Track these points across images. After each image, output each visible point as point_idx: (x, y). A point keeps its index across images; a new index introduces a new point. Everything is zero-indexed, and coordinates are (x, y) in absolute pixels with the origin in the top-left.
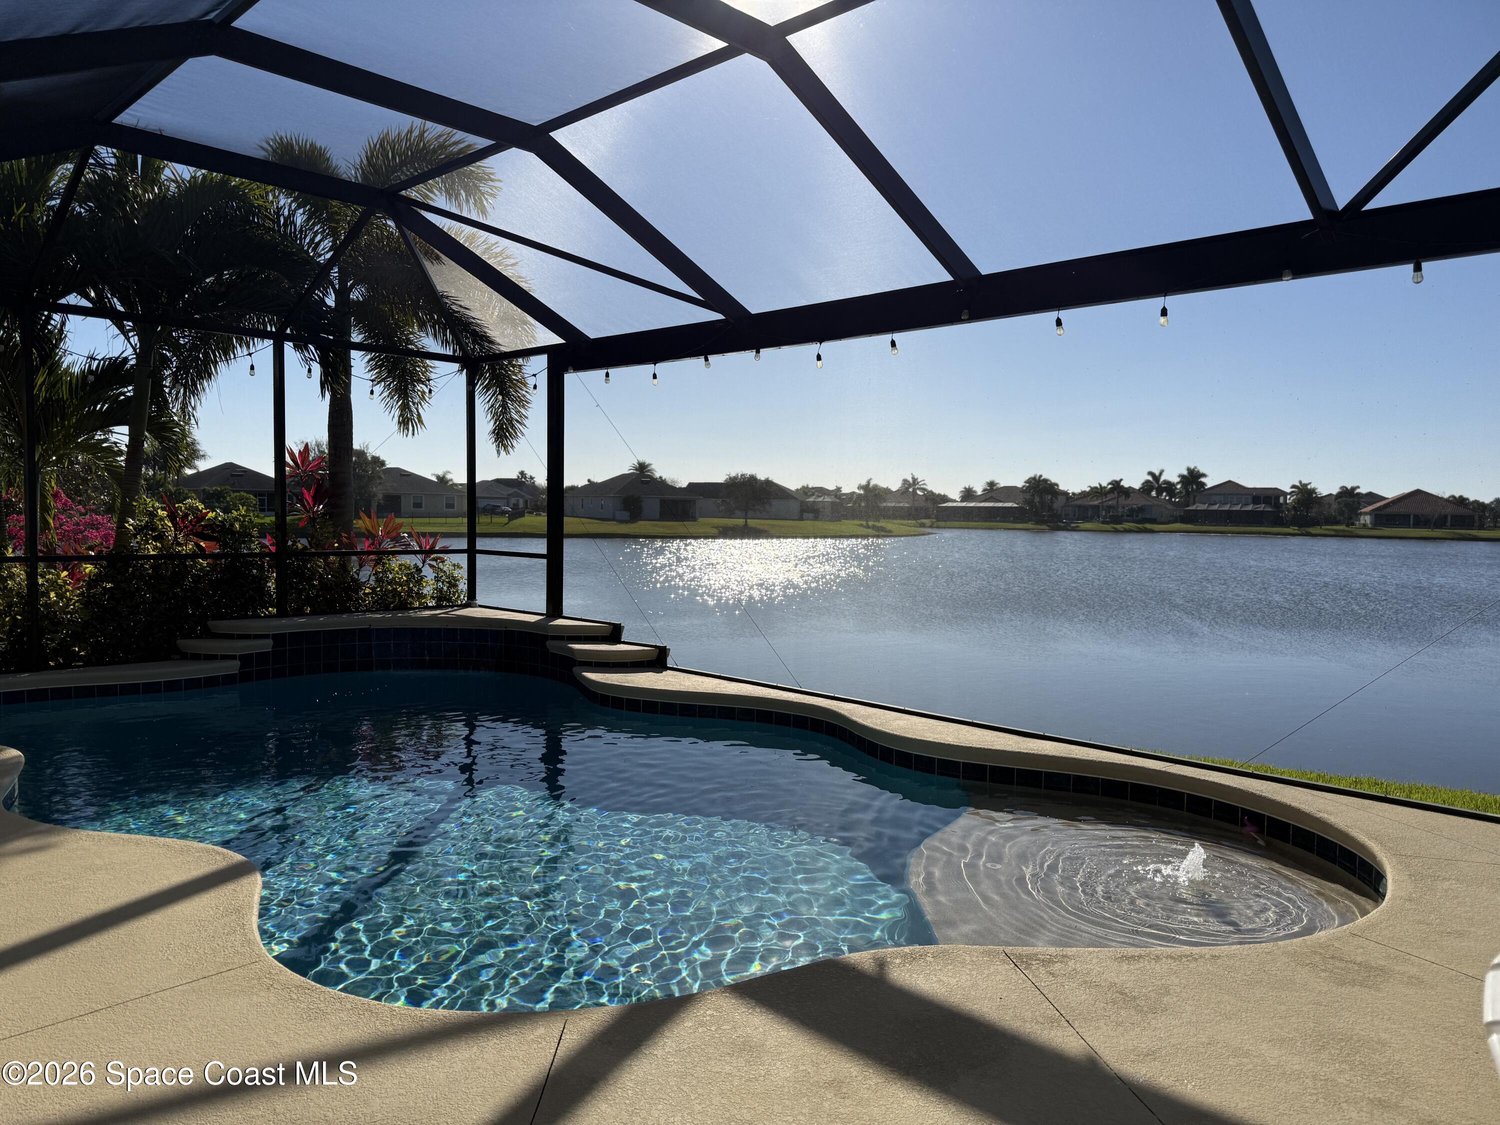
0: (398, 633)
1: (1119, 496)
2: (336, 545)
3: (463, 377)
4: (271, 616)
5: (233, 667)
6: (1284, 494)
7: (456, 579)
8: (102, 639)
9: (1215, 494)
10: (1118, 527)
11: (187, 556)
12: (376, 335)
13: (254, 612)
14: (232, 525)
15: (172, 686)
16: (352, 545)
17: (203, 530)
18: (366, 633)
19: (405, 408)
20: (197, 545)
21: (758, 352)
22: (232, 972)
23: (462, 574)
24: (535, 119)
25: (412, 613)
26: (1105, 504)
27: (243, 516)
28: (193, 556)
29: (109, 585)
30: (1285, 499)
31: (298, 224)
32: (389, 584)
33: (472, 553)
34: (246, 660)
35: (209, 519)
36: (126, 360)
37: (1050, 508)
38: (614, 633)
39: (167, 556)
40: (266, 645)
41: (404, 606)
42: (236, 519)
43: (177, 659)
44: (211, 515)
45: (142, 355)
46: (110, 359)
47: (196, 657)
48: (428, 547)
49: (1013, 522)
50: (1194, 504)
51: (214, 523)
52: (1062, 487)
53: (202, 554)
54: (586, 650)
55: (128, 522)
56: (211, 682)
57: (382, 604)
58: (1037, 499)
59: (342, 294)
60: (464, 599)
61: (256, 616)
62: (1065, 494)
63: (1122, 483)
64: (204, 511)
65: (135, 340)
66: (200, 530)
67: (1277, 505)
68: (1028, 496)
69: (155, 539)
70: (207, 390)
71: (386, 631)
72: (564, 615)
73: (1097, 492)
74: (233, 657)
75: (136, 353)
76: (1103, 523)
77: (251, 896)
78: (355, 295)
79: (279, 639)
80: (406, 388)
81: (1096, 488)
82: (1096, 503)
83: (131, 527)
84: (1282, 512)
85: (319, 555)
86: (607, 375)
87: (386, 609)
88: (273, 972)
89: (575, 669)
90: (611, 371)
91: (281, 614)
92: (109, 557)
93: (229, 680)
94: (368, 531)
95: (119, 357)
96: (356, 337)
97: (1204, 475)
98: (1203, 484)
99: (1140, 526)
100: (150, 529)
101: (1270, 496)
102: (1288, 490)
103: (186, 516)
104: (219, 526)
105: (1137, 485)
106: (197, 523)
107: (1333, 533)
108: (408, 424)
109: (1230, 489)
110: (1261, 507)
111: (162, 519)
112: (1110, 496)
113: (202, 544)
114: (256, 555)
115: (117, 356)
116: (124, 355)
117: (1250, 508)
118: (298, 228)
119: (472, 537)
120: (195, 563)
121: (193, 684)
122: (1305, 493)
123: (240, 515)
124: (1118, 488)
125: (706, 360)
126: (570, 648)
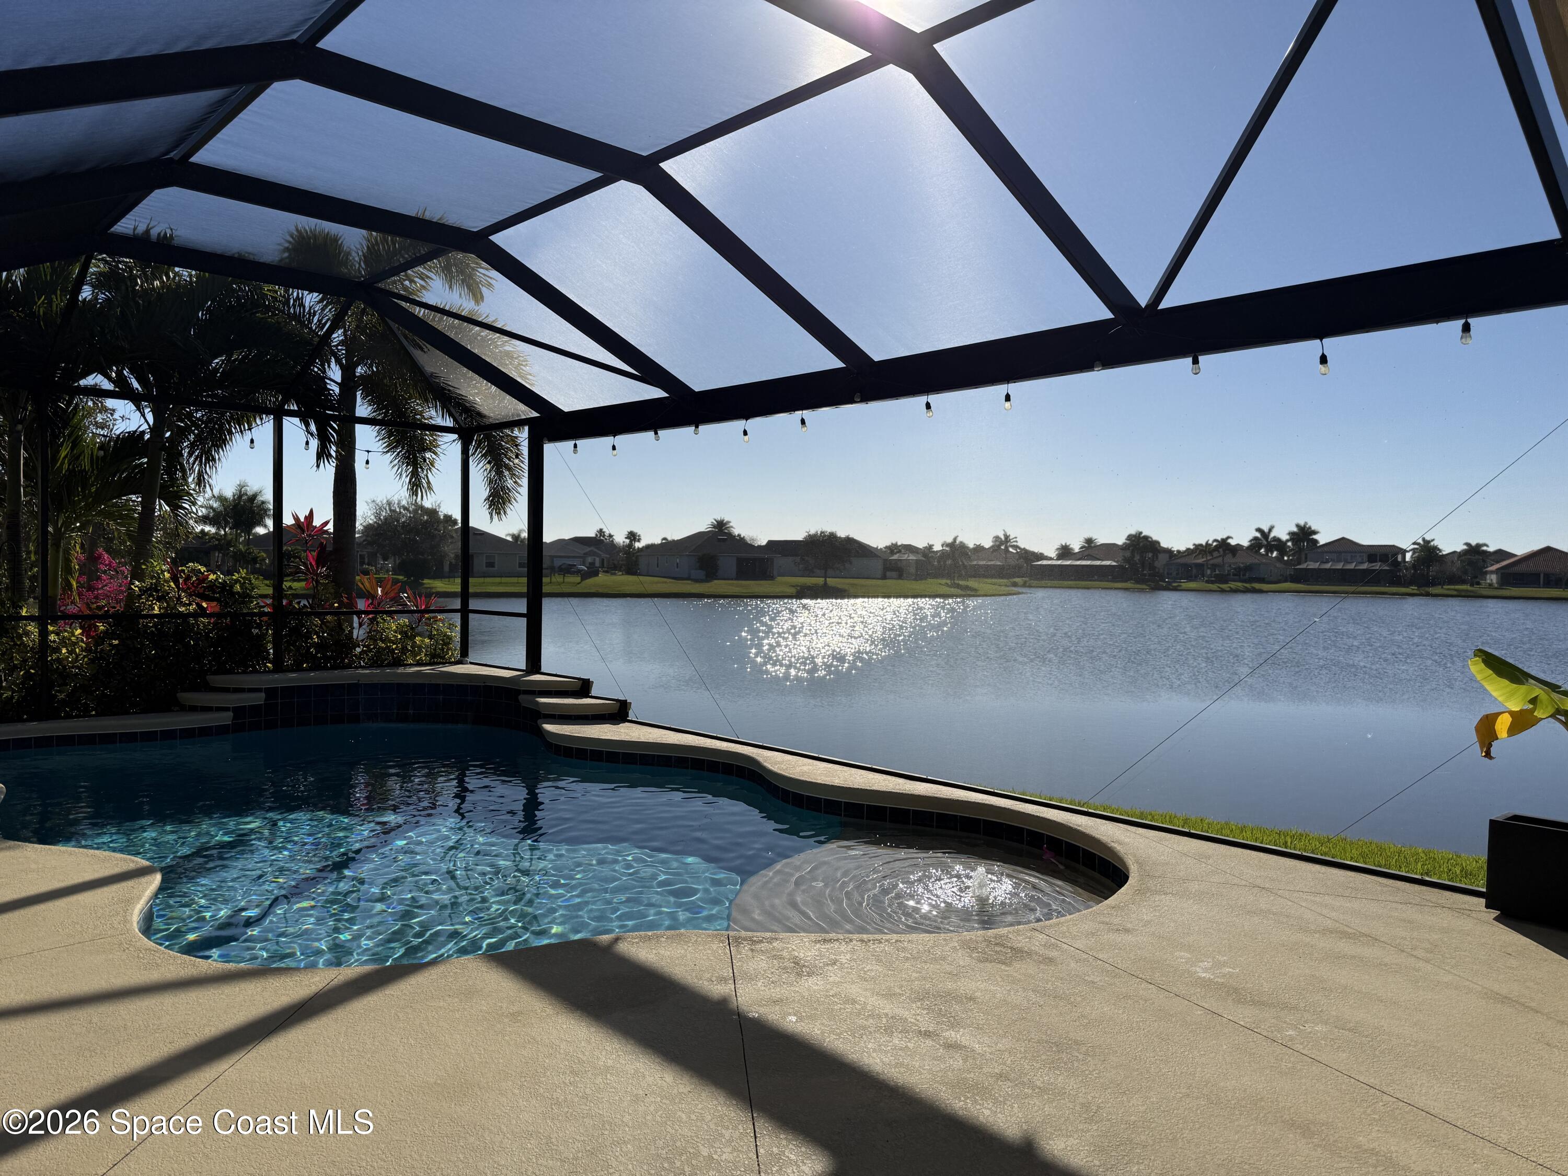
0: (385, 688)
1: (1225, 554)
2: (336, 605)
3: (458, 447)
4: (270, 672)
5: (226, 718)
6: (1404, 552)
7: (450, 638)
8: (107, 692)
9: (1328, 552)
10: (1224, 586)
11: (190, 615)
12: (385, 407)
13: (253, 666)
14: (232, 587)
16: (352, 604)
17: (204, 591)
18: (354, 688)
19: (415, 474)
20: (199, 605)
21: (697, 427)
22: (102, 940)
23: (456, 635)
24: (475, 224)
25: (401, 670)
26: (1211, 562)
27: (243, 578)
28: (195, 615)
29: (116, 642)
30: (1404, 556)
31: (307, 305)
32: (383, 641)
33: (465, 612)
34: (239, 712)
35: (211, 581)
36: (143, 433)
37: (1152, 567)
38: (583, 687)
39: (169, 615)
40: (259, 699)
41: (398, 663)
42: (237, 581)
43: (177, 711)
44: (212, 577)
45: (156, 429)
46: (129, 433)
47: (194, 709)
48: (423, 607)
49: (1111, 581)
50: (1306, 561)
51: (215, 585)
52: (1164, 544)
53: (202, 612)
54: (550, 704)
55: (133, 584)
56: (205, 732)
57: (376, 662)
58: (1137, 558)
59: (348, 371)
60: (457, 654)
61: (255, 671)
62: (1169, 552)
63: (1230, 541)
64: (206, 573)
65: (150, 417)
66: (201, 591)
67: (1396, 564)
68: (1128, 554)
69: (159, 599)
70: (223, 459)
71: (373, 686)
72: (543, 670)
73: (1200, 550)
74: (227, 709)
75: (150, 428)
76: (1207, 582)
77: (145, 890)
78: (359, 370)
79: (271, 693)
80: (415, 458)
81: (1201, 545)
82: (1200, 561)
83: (137, 589)
84: (1401, 570)
85: (318, 615)
86: (575, 446)
87: (381, 666)
88: (134, 940)
89: (539, 721)
90: (577, 442)
91: (279, 667)
92: (116, 616)
93: (222, 730)
94: (368, 592)
95: (136, 431)
96: (363, 409)
97: (1315, 533)
98: (1316, 541)
99: (1248, 585)
100: (155, 591)
101: (1389, 554)
102: (1408, 547)
103: (188, 578)
104: (218, 587)
105: (1245, 543)
106: (198, 585)
107: (1455, 593)
108: (417, 490)
109: (1343, 546)
110: (1377, 566)
111: (166, 581)
112: (1216, 554)
113: (204, 605)
114: (255, 614)
115: (135, 429)
116: (141, 429)
117: (1365, 566)
118: (307, 310)
119: (465, 595)
120: (196, 621)
121: (188, 734)
122: (1427, 552)
123: (241, 577)
124: (1223, 544)
125: (656, 433)
126: (537, 703)
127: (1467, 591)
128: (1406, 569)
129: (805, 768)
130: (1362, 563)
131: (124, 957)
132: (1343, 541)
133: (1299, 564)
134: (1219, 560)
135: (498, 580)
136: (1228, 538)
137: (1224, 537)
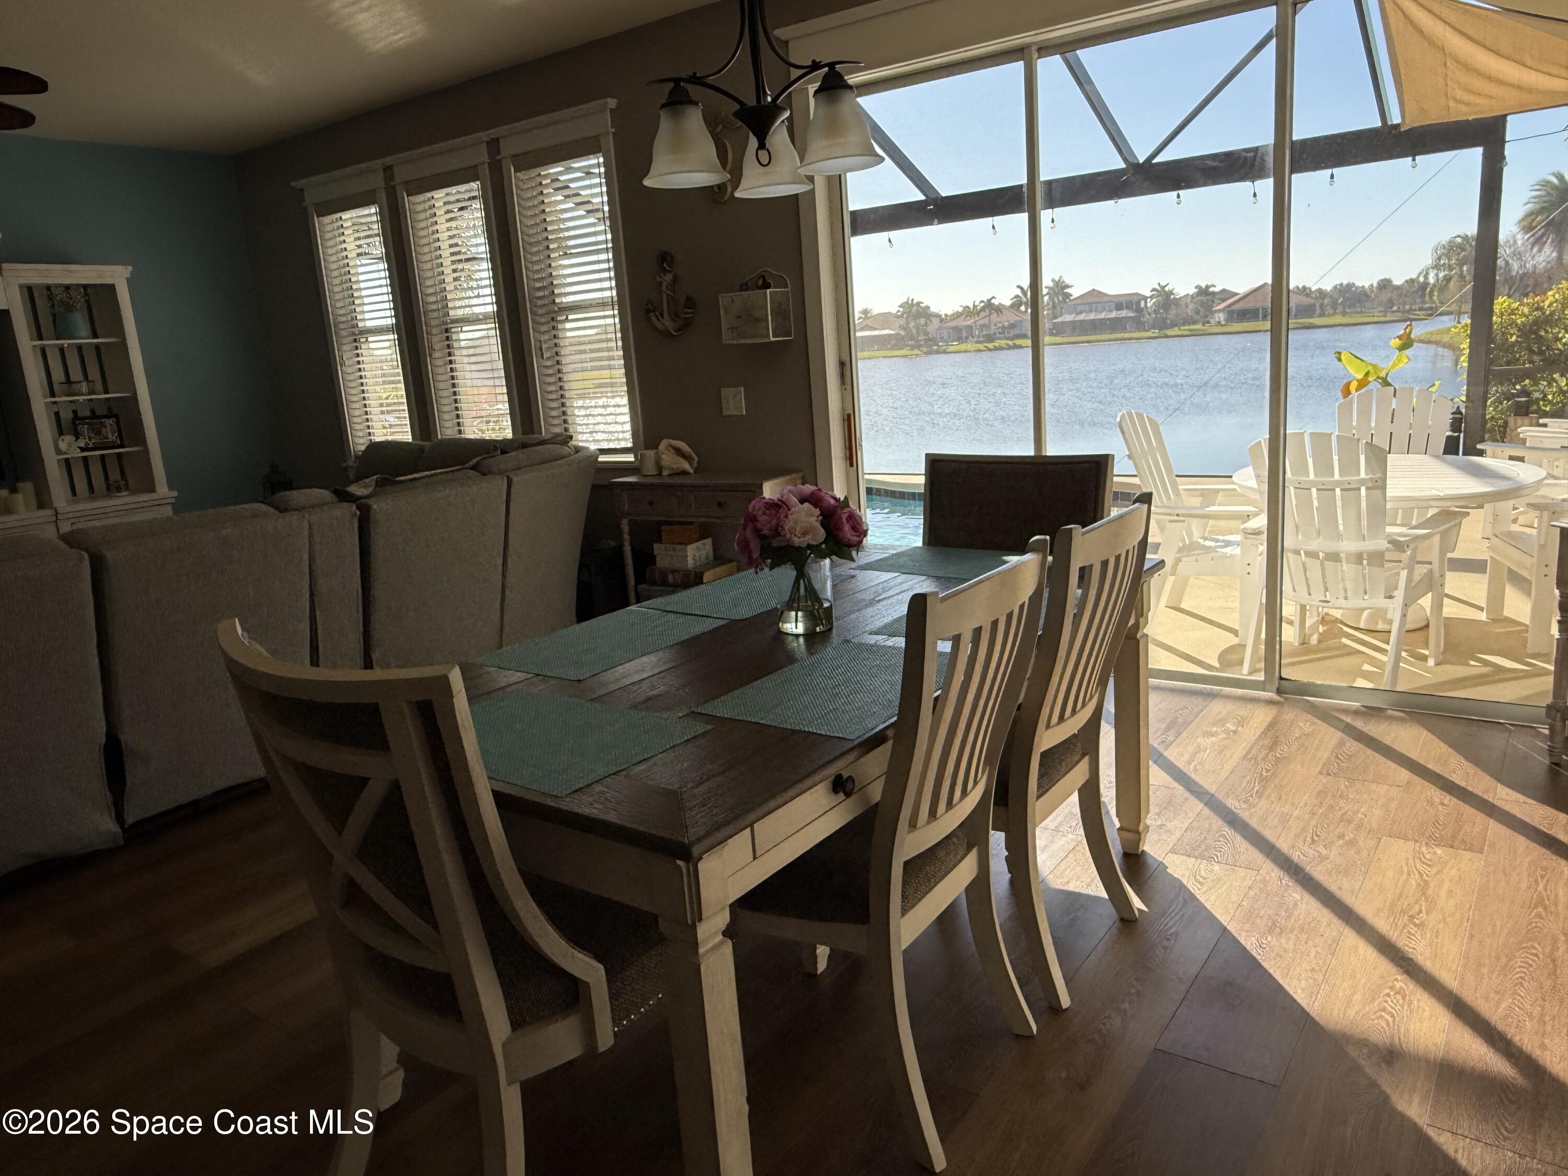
1: (990, 314)
6: (1145, 298)
9: (1082, 304)
10: (990, 346)
26: (978, 323)
30: (1146, 303)
37: (926, 333)
49: (893, 349)
50: (1061, 315)
58: (912, 324)
62: (938, 316)
63: (993, 301)
67: (1139, 310)
68: (902, 322)
73: (968, 312)
76: (977, 342)
81: (968, 307)
82: (969, 323)
84: (1143, 316)
97: (1068, 287)
98: (1070, 295)
99: (1011, 343)
101: (1132, 302)
102: (1148, 294)
107: (1188, 333)
109: (1094, 298)
110: (1124, 313)
112: (982, 314)
117: (1113, 315)
122: (1165, 297)
124: (989, 306)
127: (1200, 330)
128: (1149, 314)
130: (1111, 311)
132: (1093, 292)
133: (1055, 318)
134: (986, 321)
136: (994, 297)
137: (989, 297)
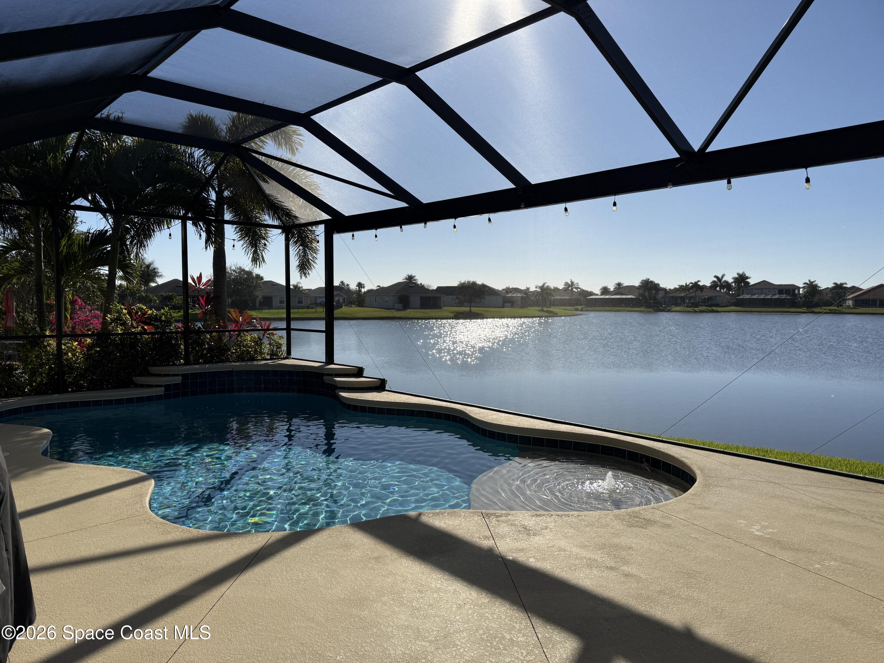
0: (248, 373)
1: (696, 291)
2: (217, 327)
3: (283, 237)
4: (182, 365)
5: (161, 391)
6: (799, 288)
7: (281, 344)
8: (94, 377)
9: (755, 289)
10: (696, 309)
11: (138, 333)
12: (239, 215)
13: (173, 362)
14: (161, 317)
15: (130, 401)
16: (226, 327)
17: (146, 319)
18: (230, 373)
19: (255, 252)
20: (143, 328)
21: (426, 224)
22: (134, 518)
23: (284, 342)
24: (302, 109)
25: (255, 363)
26: (688, 295)
27: (166, 312)
28: (141, 333)
29: (98, 349)
30: (799, 291)
31: (196, 157)
32: (244, 347)
33: (289, 330)
34: (167, 387)
35: (149, 314)
36: (107, 231)
37: (655, 299)
38: (359, 372)
39: (127, 333)
40: (178, 380)
41: (253, 359)
42: (163, 314)
43: (133, 387)
44: (150, 312)
45: (115, 229)
46: (99, 231)
47: (142, 386)
48: (266, 328)
49: (632, 307)
50: (743, 294)
51: (151, 316)
52: (662, 285)
53: (144, 332)
54: (342, 381)
55: (107, 316)
56: (149, 399)
57: (240, 358)
58: (647, 294)
59: (219, 194)
60: (285, 354)
61: (174, 364)
62: (664, 290)
63: (699, 283)
64: (146, 310)
65: (111, 221)
66: (144, 320)
67: (794, 295)
68: (641, 291)
69: (121, 325)
70: (149, 245)
71: (241, 372)
72: (335, 362)
73: (682, 288)
74: (160, 386)
75: (111, 228)
76: (687, 307)
77: (148, 490)
78: (226, 193)
79: (185, 376)
80: (256, 243)
81: (683, 286)
82: (683, 295)
83: (109, 319)
84: (797, 299)
85: (208, 332)
86: (353, 235)
87: (243, 360)
88: (151, 518)
89: (336, 391)
90: (354, 233)
91: (187, 363)
92: (98, 335)
93: (159, 398)
94: (234, 319)
95: (103, 230)
96: (228, 216)
97: (747, 278)
98: (748, 283)
99: (709, 308)
100: (118, 320)
101: (790, 289)
102: (801, 285)
103: (137, 312)
104: (154, 318)
105: (708, 284)
106: (142, 316)
107: (828, 311)
108: (257, 261)
109: (764, 285)
110: (784, 296)
111: (125, 315)
112: (691, 291)
113: (146, 327)
114: (173, 333)
115: (102, 229)
116: (106, 229)
117: (777, 297)
118: (196, 160)
119: (289, 320)
120: (142, 337)
121: (140, 400)
122: (812, 287)
123: (165, 312)
124: (696, 286)
125: (401, 228)
126: (335, 380)
127: (835, 310)
128: (800, 298)
129: (494, 417)
130: (775, 295)
131: (149, 527)
132: (764, 282)
133: (739, 296)
134: (693, 294)
135: (305, 310)
136: (699, 281)
137: (696, 281)
